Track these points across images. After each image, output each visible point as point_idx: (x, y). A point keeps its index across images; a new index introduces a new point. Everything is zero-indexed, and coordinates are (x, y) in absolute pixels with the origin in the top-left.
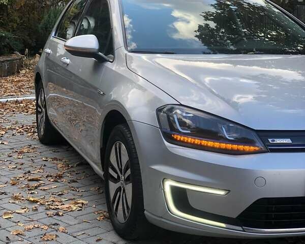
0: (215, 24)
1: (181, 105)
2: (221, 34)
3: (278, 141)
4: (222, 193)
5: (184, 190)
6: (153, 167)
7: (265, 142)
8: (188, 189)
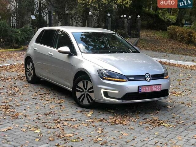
1: (104, 69)
3: (131, 78)
4: (117, 92)
5: (107, 92)
6: (98, 86)
7: (128, 79)
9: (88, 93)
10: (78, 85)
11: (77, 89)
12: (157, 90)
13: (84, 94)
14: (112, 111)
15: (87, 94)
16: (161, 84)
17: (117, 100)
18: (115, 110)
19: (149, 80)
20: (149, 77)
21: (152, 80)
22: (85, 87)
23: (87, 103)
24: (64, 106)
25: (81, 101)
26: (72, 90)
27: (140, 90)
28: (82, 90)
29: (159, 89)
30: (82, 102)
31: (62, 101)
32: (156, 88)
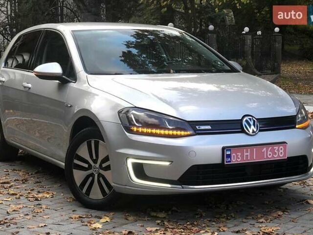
0: (137, 51)
1: (136, 107)
2: (143, 59)
4: (167, 163)
5: (141, 164)
8: (144, 163)
9: (102, 172)
10: (77, 152)
11: (76, 162)
12: (276, 157)
13: (92, 175)
14: (162, 215)
15: (100, 175)
16: (285, 143)
17: (169, 186)
18: (170, 213)
19: (253, 132)
20: (252, 123)
21: (260, 131)
22: (94, 158)
23: (100, 196)
24: (44, 206)
25: (86, 193)
26: (64, 164)
27: (229, 156)
28: (86, 166)
29: (279, 154)
30: (88, 195)
31: (45, 195)
32: (273, 151)
